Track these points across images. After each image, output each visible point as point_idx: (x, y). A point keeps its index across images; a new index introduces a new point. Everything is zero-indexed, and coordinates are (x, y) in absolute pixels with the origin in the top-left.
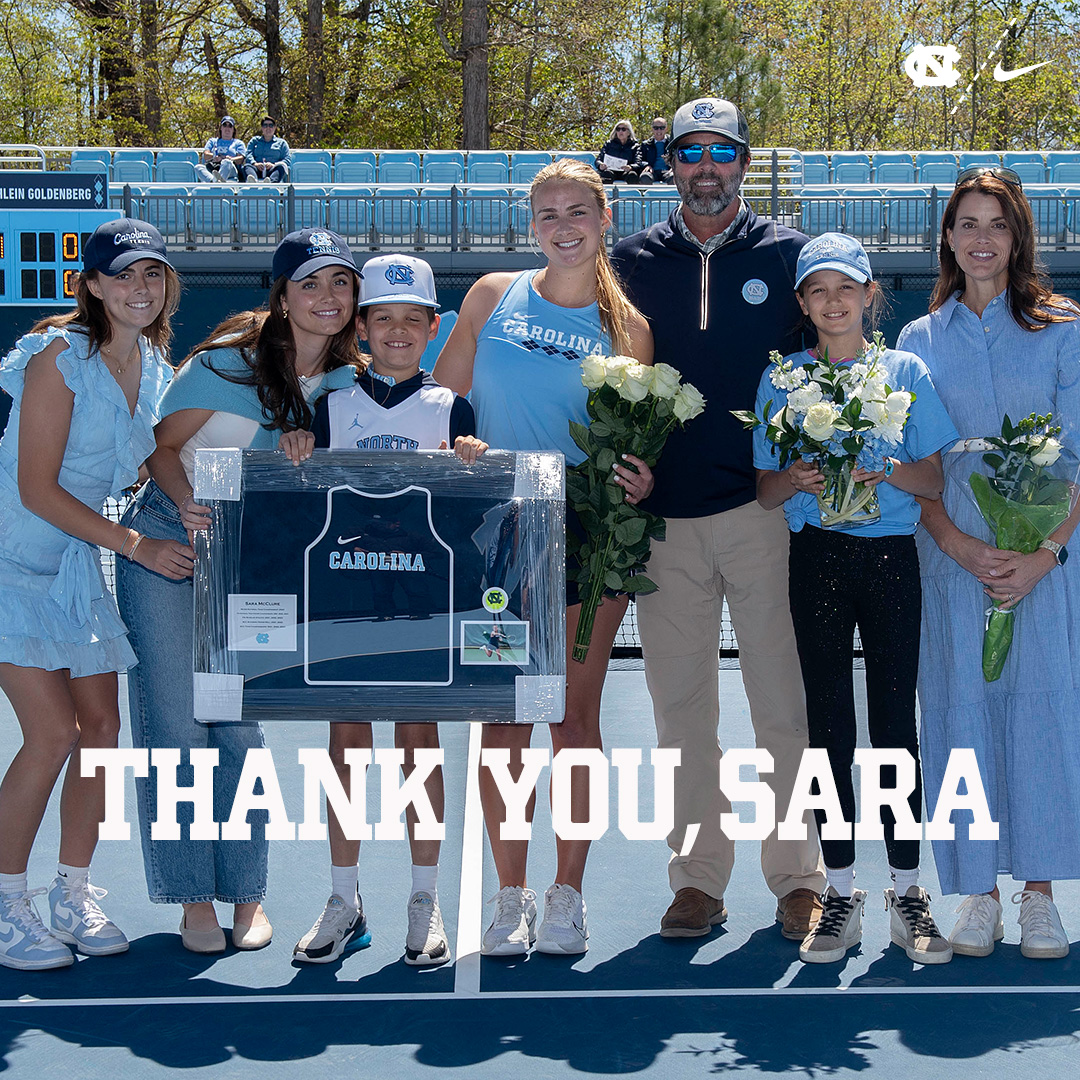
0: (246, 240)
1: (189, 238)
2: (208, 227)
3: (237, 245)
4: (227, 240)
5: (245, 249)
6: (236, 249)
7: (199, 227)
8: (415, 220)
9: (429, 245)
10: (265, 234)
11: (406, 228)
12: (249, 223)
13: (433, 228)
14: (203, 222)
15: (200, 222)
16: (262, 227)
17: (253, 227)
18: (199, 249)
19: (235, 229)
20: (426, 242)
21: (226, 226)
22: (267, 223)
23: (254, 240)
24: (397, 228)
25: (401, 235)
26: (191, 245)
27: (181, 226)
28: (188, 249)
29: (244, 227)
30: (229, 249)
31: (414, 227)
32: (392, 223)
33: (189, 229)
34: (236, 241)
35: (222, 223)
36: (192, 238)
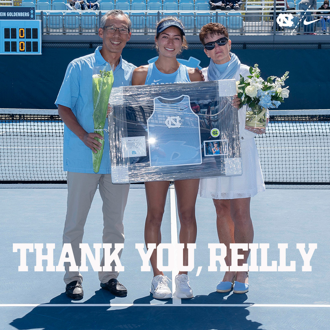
0: (84, 31)
1: (64, 30)
2: (70, 26)
3: (81, 32)
4: (77, 31)
5: (84, 34)
6: (80, 34)
7: (67, 26)
8: (144, 24)
9: (150, 33)
10: (91, 29)
11: (141, 26)
12: (85, 25)
13: (151, 26)
14: (69, 24)
15: (68, 24)
16: (90, 26)
17: (87, 26)
18: (67, 34)
19: (80, 27)
20: (148, 31)
21: (77, 26)
22: (92, 25)
23: (87, 31)
24: (138, 26)
25: (139, 29)
26: (64, 32)
27: (61, 26)
28: (63, 34)
29: (83, 26)
30: (78, 34)
31: (144, 26)
32: (136, 25)
33: (64, 27)
34: (80, 31)
35: (75, 24)
36: (65, 30)
